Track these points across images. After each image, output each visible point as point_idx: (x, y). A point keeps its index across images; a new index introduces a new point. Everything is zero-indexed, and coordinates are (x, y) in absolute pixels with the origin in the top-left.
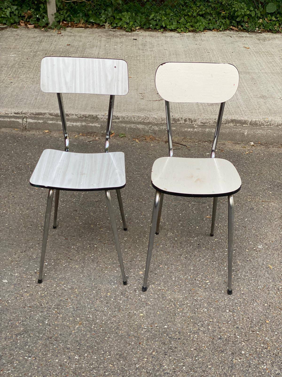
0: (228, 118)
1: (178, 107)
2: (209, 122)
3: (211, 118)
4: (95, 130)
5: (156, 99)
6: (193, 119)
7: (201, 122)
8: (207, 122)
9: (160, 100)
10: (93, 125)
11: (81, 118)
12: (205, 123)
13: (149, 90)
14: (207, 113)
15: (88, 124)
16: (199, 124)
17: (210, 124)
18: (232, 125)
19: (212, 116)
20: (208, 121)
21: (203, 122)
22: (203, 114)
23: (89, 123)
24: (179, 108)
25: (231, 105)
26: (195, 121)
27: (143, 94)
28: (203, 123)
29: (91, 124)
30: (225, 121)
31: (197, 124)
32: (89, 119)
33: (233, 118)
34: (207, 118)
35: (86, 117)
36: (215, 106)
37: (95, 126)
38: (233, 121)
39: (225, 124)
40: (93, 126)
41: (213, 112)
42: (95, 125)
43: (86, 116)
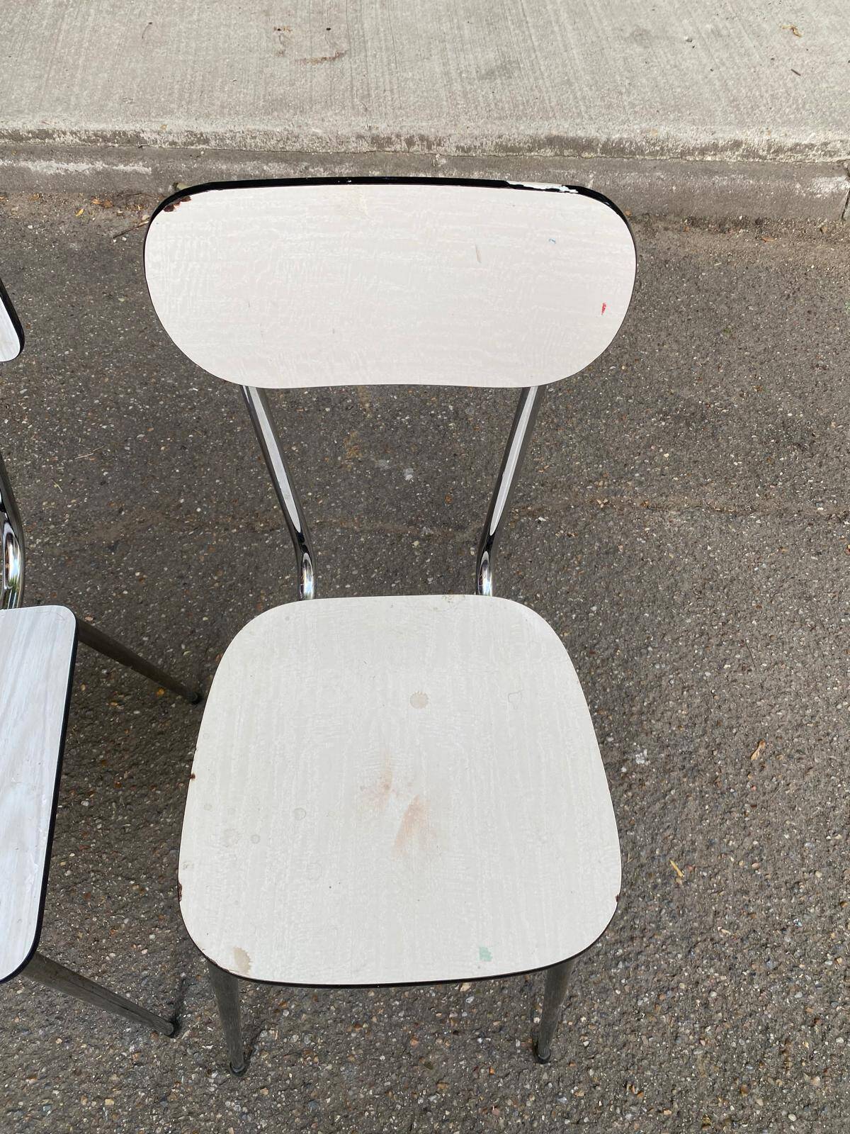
0: (540, 132)
1: (388, 88)
2: (482, 144)
3: (486, 132)
4: (137, 186)
5: (323, 55)
6: (432, 138)
7: (457, 148)
8: (475, 147)
9: (334, 59)
10: (129, 168)
11: (91, 142)
12: (469, 149)
13: (304, 14)
14: (474, 112)
15: (114, 168)
16: (453, 151)
17: (484, 151)
18: (549, 153)
19: (489, 126)
20: (478, 144)
21: (462, 144)
22: (462, 117)
23: (115, 162)
24: (392, 91)
25: (546, 74)
26: (439, 145)
27: (286, 33)
28: (463, 148)
29: (121, 167)
30: (528, 142)
31: (446, 151)
32: (116, 145)
33: (554, 133)
34: (476, 132)
35: (105, 139)
36: (498, 81)
37: (136, 173)
38: (551, 141)
39: (530, 151)
40: (131, 173)
41: (493, 106)
42: (136, 168)
43: (106, 136)
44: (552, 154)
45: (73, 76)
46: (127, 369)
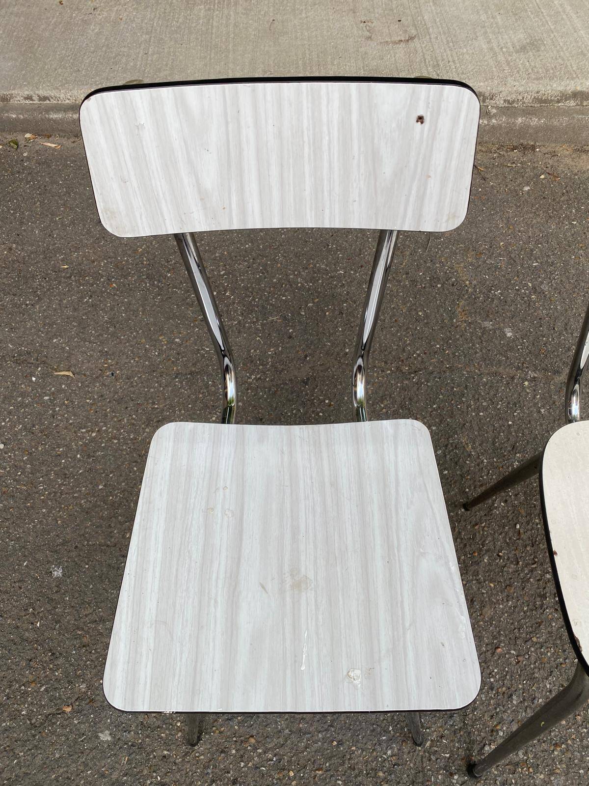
0: (568, 88)
1: (451, 59)
2: (523, 98)
3: (528, 89)
5: (399, 38)
6: (487, 94)
7: (505, 101)
8: (518, 100)
9: (408, 41)
12: (513, 102)
13: (380, 11)
14: (517, 75)
16: (501, 103)
17: (524, 103)
18: (572, 103)
19: (530, 85)
20: (520, 98)
21: (509, 98)
22: (509, 79)
24: (454, 61)
25: (565, 48)
26: (491, 99)
27: (370, 24)
28: (508, 101)
30: (558, 95)
31: (496, 103)
33: (579, 88)
34: (521, 89)
36: (531, 53)
38: (575, 95)
39: (558, 102)
41: (530, 71)
44: (575, 104)
45: (227, 56)
46: (292, 258)
